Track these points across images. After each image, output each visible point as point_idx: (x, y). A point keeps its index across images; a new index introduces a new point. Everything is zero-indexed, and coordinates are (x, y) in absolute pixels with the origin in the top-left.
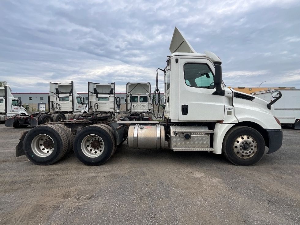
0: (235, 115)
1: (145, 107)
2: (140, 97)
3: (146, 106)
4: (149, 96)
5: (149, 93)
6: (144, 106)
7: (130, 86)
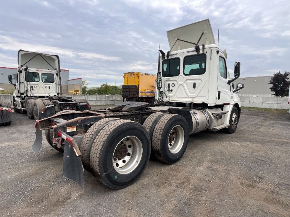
0: (233, 99)
1: (51, 90)
2: (43, 74)
3: (52, 88)
4: (57, 75)
5: (56, 69)
6: (49, 88)
7: (22, 55)
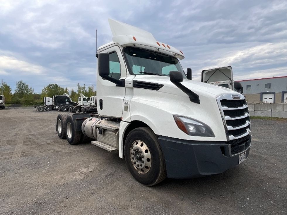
0: (130, 111)
4: (231, 84)
5: (230, 79)
7: (207, 74)
